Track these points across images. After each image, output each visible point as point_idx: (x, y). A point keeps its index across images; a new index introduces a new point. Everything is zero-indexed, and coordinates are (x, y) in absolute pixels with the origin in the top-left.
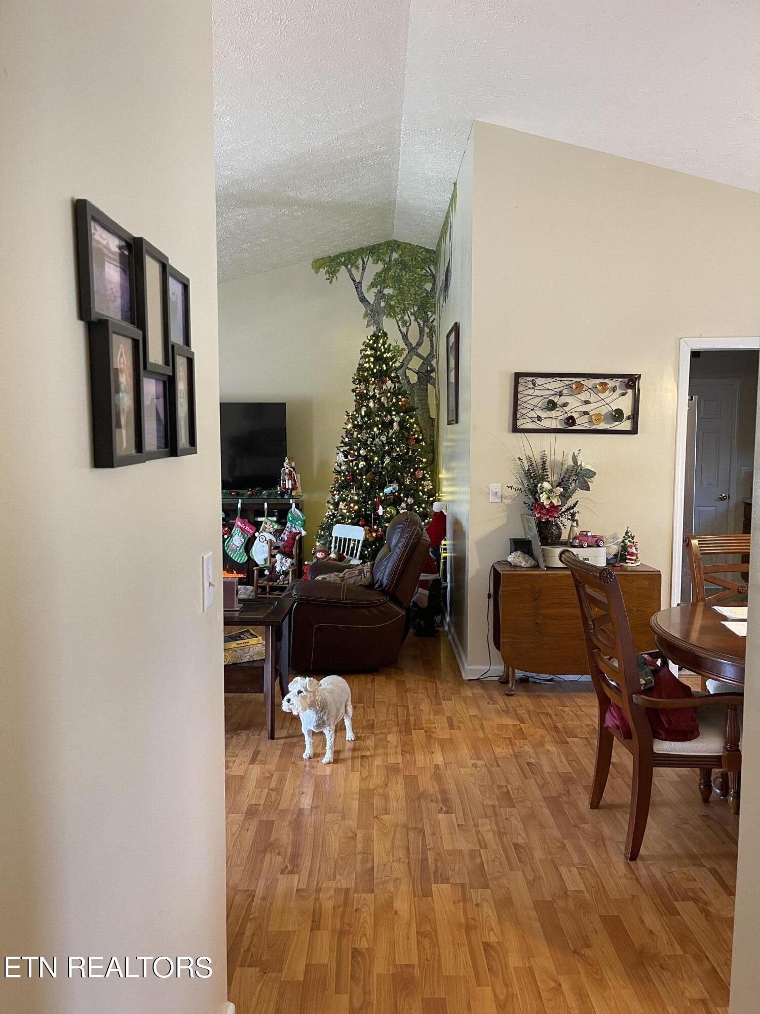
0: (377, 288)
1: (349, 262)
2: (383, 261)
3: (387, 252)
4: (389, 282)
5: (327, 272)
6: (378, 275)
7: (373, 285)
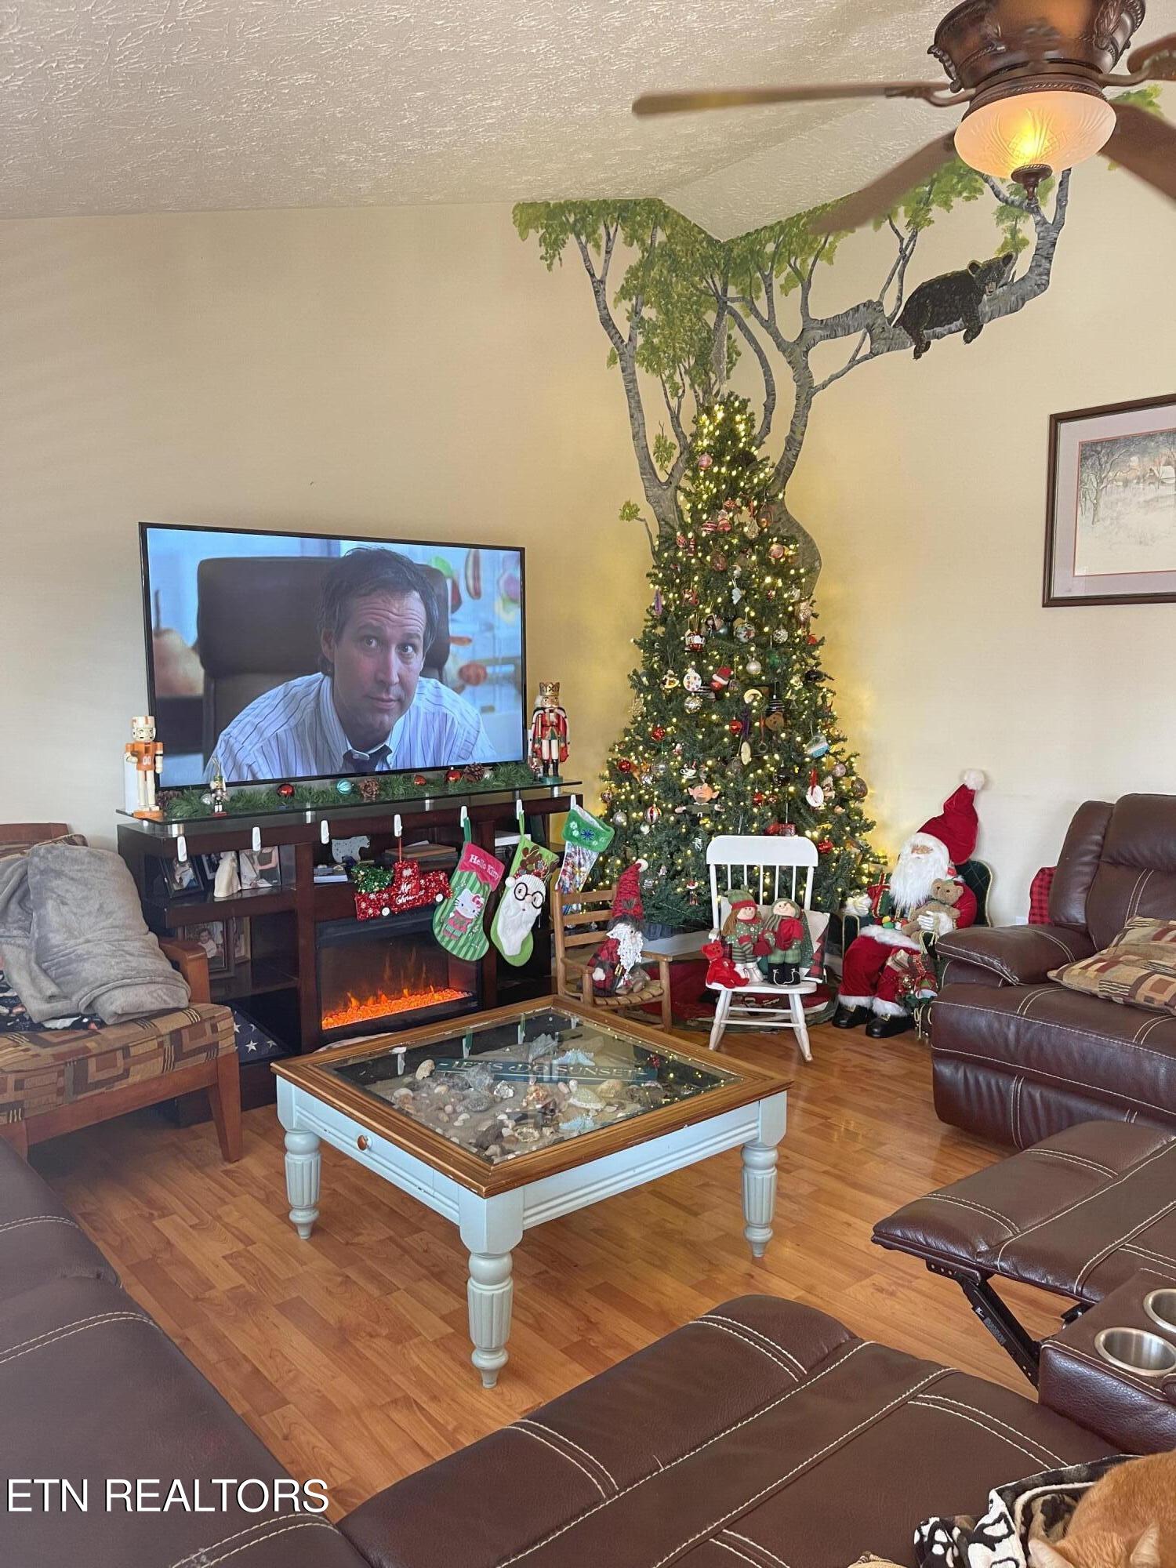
0: (630, 300)
1: (584, 226)
2: (642, 241)
3: (648, 224)
4: (651, 292)
5: (542, 240)
6: (633, 272)
7: (625, 293)
